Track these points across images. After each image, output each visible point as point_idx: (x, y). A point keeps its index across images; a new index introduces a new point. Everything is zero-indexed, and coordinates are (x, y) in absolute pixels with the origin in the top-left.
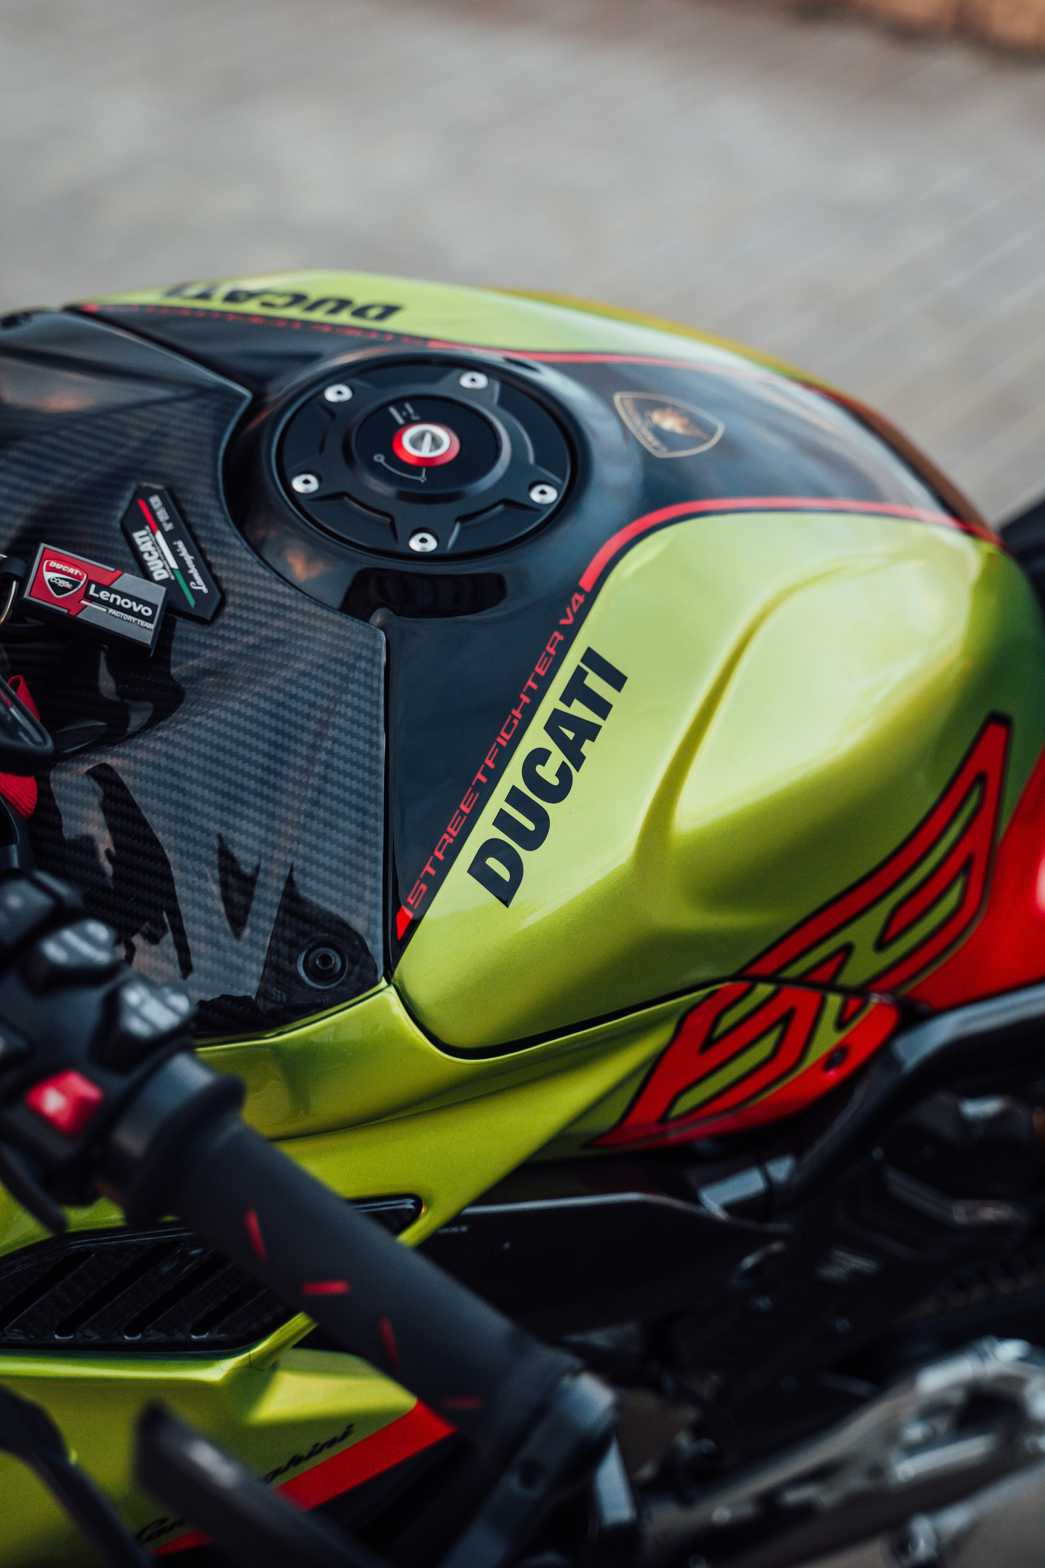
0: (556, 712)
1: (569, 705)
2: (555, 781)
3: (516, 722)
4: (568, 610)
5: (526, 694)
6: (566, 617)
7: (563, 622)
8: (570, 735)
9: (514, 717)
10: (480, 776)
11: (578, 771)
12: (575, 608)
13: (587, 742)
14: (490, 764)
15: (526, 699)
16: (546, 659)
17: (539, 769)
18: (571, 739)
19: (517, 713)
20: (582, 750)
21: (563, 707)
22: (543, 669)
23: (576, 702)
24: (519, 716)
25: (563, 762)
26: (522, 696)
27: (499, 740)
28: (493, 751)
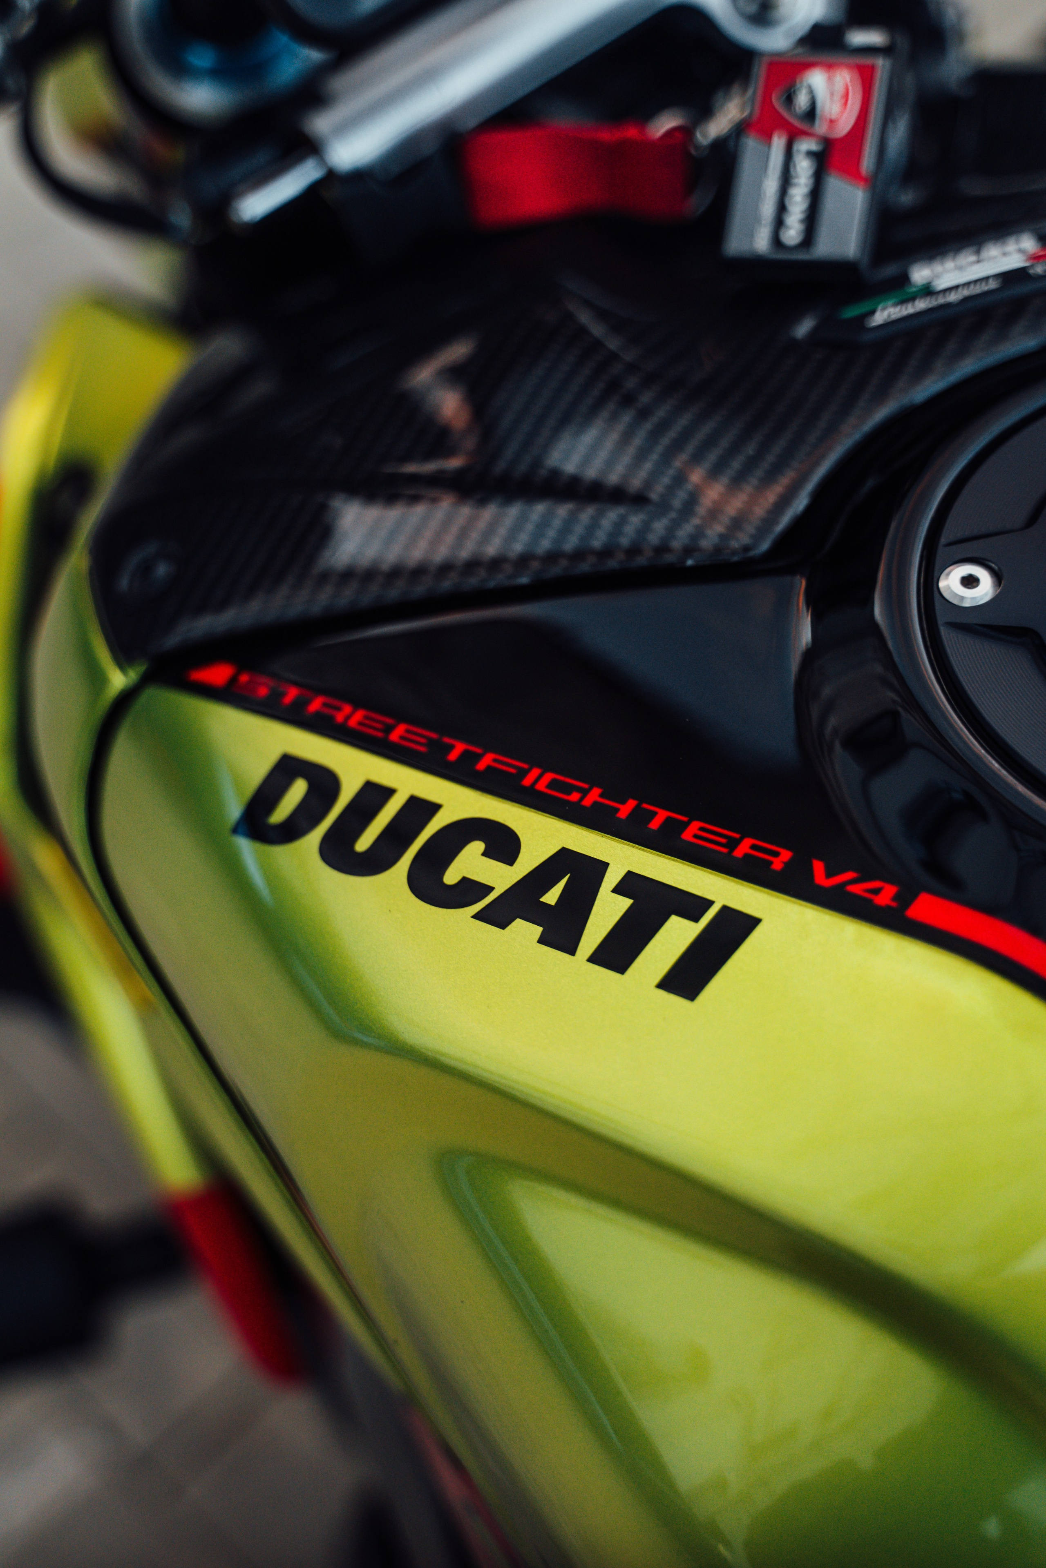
0: (602, 867)
1: (618, 890)
2: (451, 877)
3: (575, 797)
4: (850, 875)
5: (637, 810)
6: (829, 874)
7: (818, 867)
8: (551, 897)
9: (585, 793)
10: (460, 747)
11: (473, 917)
12: (856, 889)
13: (538, 930)
14: (487, 760)
15: (625, 810)
16: (723, 841)
17: (477, 847)
18: (541, 900)
19: (594, 795)
20: (518, 920)
21: (612, 878)
22: (696, 836)
23: (624, 903)
24: (588, 802)
25: (491, 889)
26: (631, 804)
27: (536, 772)
28: (510, 764)
